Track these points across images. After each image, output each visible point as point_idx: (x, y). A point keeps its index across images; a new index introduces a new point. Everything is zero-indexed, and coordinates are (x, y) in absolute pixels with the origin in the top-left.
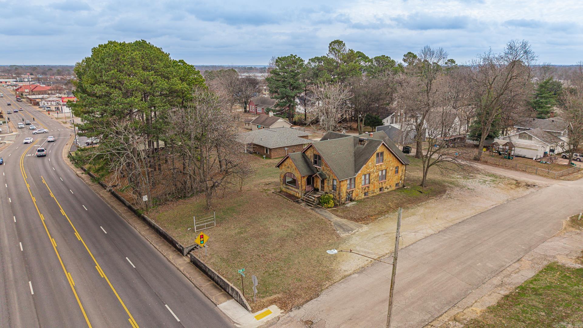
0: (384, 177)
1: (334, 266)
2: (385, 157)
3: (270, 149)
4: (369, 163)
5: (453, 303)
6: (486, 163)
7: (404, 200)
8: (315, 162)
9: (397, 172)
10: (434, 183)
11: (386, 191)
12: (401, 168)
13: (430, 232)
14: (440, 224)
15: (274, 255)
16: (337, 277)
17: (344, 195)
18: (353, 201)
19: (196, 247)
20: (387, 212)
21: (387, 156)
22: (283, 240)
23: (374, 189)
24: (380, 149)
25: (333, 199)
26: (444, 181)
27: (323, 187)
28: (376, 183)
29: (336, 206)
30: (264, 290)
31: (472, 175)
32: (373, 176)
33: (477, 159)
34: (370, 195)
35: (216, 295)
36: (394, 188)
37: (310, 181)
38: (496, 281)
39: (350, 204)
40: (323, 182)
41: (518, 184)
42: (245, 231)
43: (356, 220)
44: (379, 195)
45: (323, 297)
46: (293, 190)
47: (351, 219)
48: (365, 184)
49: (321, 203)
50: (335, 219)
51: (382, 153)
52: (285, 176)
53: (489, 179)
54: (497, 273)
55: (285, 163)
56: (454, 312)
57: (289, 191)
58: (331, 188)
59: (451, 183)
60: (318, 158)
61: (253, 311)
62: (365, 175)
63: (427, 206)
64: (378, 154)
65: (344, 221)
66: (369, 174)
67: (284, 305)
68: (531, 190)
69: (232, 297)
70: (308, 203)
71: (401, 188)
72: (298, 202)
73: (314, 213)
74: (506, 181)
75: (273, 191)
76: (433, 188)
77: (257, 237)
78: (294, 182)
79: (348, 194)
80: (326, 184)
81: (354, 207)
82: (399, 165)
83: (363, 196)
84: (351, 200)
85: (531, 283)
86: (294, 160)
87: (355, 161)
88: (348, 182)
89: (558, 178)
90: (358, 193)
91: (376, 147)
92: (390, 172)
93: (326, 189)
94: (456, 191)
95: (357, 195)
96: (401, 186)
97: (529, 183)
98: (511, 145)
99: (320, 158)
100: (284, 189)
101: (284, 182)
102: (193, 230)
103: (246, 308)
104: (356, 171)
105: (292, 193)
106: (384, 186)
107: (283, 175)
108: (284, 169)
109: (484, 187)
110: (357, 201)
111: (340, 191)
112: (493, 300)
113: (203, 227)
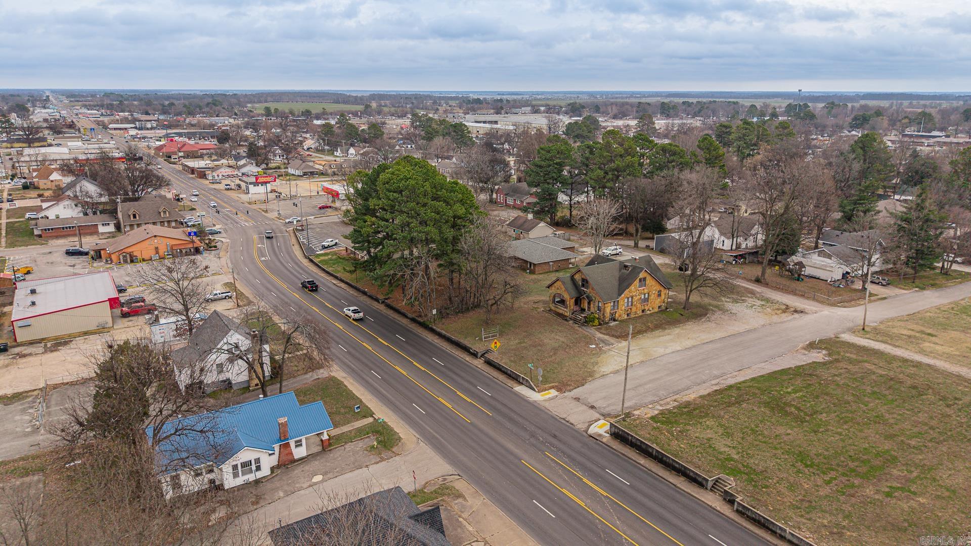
0: (646, 300)
1: (596, 369)
2: (648, 282)
3: (535, 265)
4: (632, 288)
5: (677, 393)
6: (767, 285)
7: (664, 321)
8: (583, 285)
9: (659, 295)
10: (699, 306)
11: (649, 312)
12: (664, 292)
13: (679, 348)
14: (689, 343)
15: (550, 359)
16: (597, 375)
17: (608, 315)
18: (617, 321)
19: (487, 352)
20: (646, 331)
21: (650, 281)
22: (555, 350)
23: (637, 310)
24: (642, 275)
25: (598, 319)
26: (710, 305)
27: (589, 308)
28: (639, 305)
29: (600, 324)
30: (546, 380)
31: (743, 298)
32: (635, 299)
33: (758, 281)
34: (632, 316)
35: (510, 383)
36: (656, 310)
37: (578, 301)
38: (714, 382)
39: (613, 324)
40: (589, 303)
41: (787, 309)
42: (524, 342)
43: (617, 337)
44: (641, 316)
45: (587, 386)
46: (561, 309)
47: (613, 336)
48: (628, 306)
49: (588, 322)
50: (599, 335)
51: (645, 279)
52: (554, 297)
53: (759, 303)
54: (717, 377)
55: (555, 284)
56: (675, 397)
57: (558, 310)
58: (596, 309)
59: (716, 307)
60: (585, 282)
61: (539, 392)
62: (628, 298)
63: (684, 327)
64: (640, 280)
65: (606, 337)
66: (632, 297)
67: (559, 390)
68: (796, 315)
69: (522, 384)
70: (575, 321)
71: (663, 311)
72: (566, 320)
73: (580, 329)
74: (776, 306)
75: (542, 309)
76: (695, 311)
77: (535, 346)
78: (562, 302)
79: (612, 314)
80: (592, 305)
81: (616, 326)
82: (662, 289)
83: (626, 317)
84: (615, 320)
85: (740, 384)
86: (564, 283)
87: (619, 285)
88: (612, 304)
89: (833, 305)
90: (621, 314)
91: (639, 273)
92: (653, 296)
93: (592, 310)
94: (718, 314)
95: (620, 316)
96: (663, 308)
97: (798, 309)
98: (801, 265)
99: (587, 282)
100: (553, 308)
101: (554, 301)
102: (481, 339)
103: (534, 390)
104: (620, 295)
105: (561, 312)
106: (646, 308)
107: (552, 295)
108: (553, 290)
109: (748, 311)
110: (620, 321)
111: (604, 312)
112: (706, 392)
113: (489, 337)
